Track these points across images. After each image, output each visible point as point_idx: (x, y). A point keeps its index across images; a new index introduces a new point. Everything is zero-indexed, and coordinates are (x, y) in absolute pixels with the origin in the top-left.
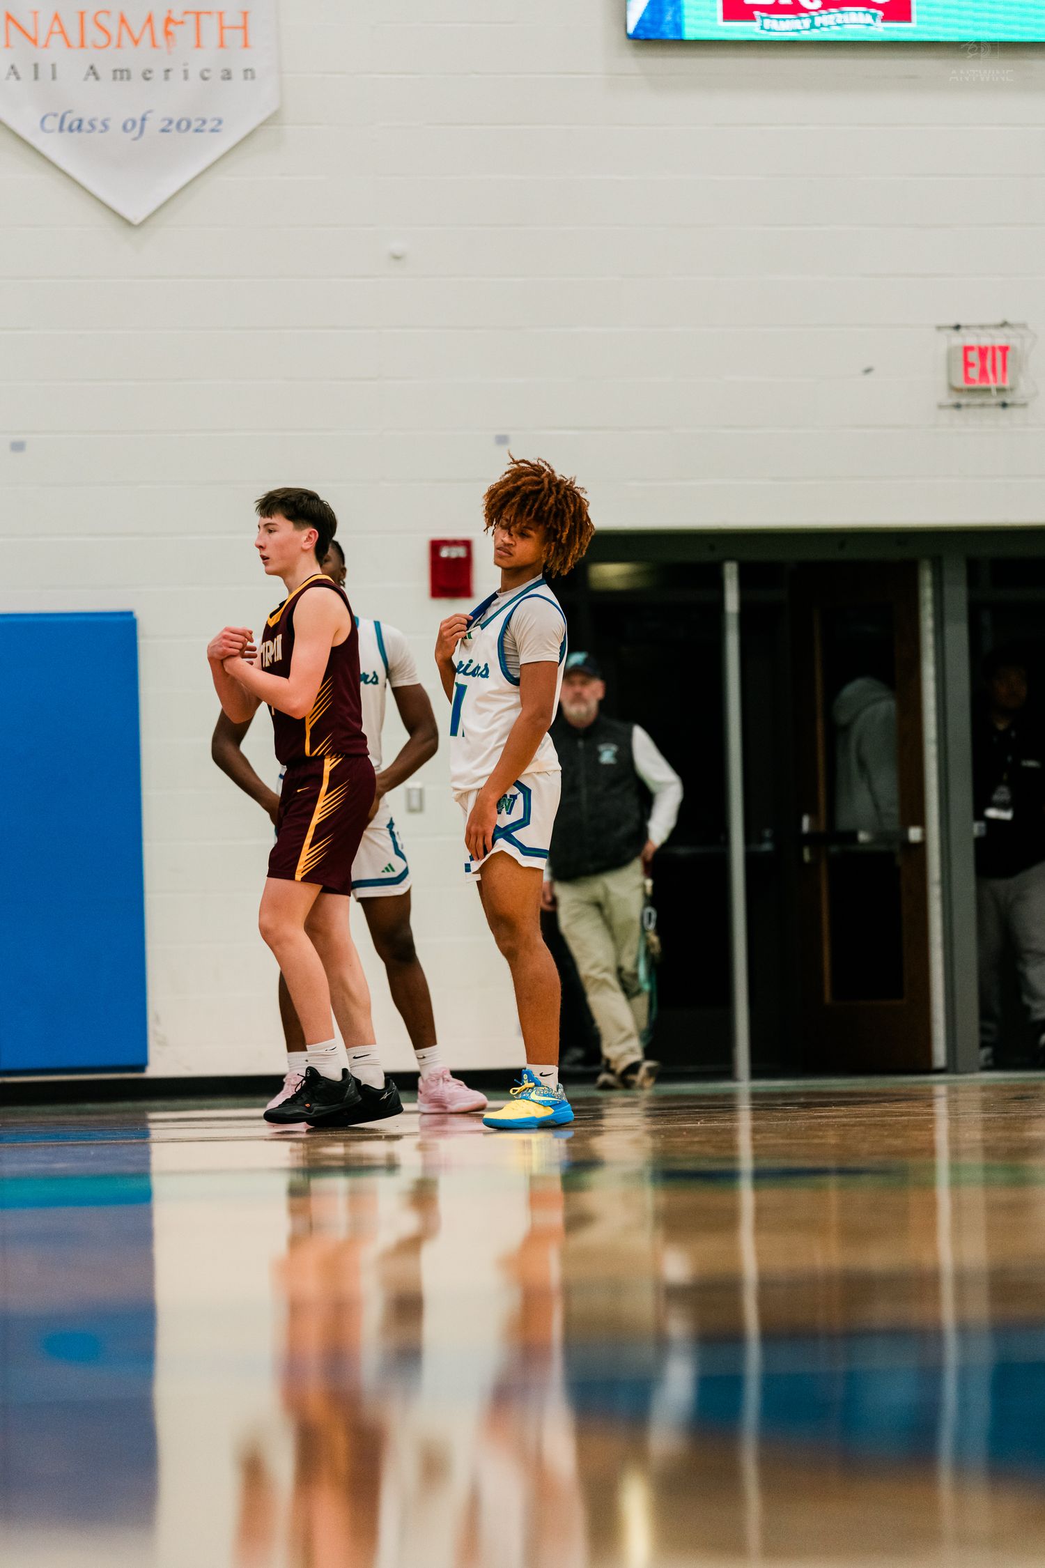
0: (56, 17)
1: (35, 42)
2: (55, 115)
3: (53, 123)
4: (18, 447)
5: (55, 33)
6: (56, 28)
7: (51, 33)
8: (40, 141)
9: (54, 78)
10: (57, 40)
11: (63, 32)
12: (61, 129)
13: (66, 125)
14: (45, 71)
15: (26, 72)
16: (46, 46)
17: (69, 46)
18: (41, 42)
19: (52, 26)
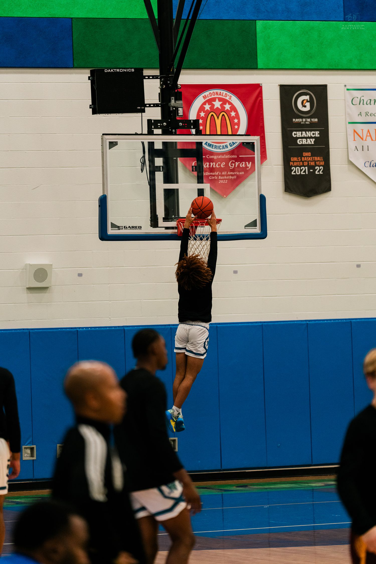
0: (368, 131)
1: (362, 139)
2: (369, 162)
3: (367, 165)
4: (358, 266)
5: (368, 136)
6: (368, 135)
7: (367, 136)
8: (364, 170)
9: (368, 150)
10: (369, 138)
11: (370, 136)
12: (370, 167)
13: (371, 165)
14: (365, 148)
15: (360, 148)
16: (366, 140)
17: (372, 140)
18: (364, 139)
19: (367, 134)
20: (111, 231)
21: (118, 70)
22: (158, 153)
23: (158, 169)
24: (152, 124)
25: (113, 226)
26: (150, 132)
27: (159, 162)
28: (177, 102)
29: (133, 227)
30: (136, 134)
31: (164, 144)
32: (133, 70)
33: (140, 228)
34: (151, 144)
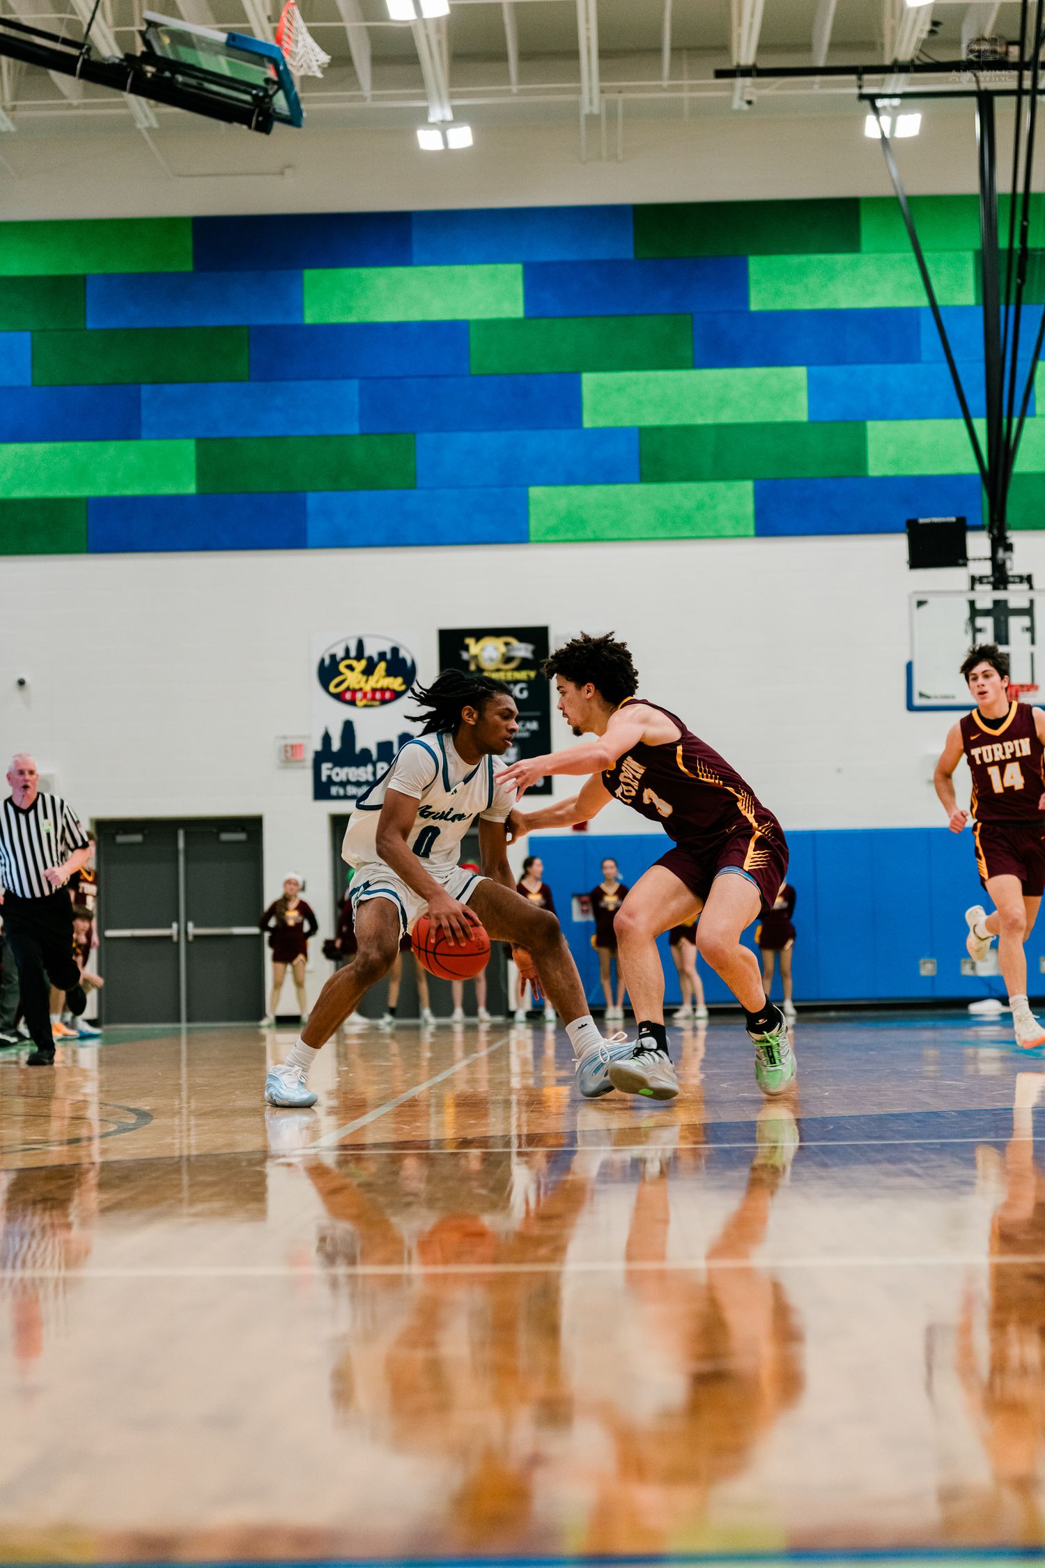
20: (918, 701)
21: (936, 520)
22: (986, 613)
23: (980, 630)
24: (974, 580)
25: (921, 695)
26: (973, 588)
27: (986, 623)
28: (1008, 554)
29: (946, 697)
30: (961, 592)
31: (996, 603)
32: (953, 519)
33: (953, 697)
34: (972, 603)
